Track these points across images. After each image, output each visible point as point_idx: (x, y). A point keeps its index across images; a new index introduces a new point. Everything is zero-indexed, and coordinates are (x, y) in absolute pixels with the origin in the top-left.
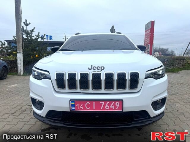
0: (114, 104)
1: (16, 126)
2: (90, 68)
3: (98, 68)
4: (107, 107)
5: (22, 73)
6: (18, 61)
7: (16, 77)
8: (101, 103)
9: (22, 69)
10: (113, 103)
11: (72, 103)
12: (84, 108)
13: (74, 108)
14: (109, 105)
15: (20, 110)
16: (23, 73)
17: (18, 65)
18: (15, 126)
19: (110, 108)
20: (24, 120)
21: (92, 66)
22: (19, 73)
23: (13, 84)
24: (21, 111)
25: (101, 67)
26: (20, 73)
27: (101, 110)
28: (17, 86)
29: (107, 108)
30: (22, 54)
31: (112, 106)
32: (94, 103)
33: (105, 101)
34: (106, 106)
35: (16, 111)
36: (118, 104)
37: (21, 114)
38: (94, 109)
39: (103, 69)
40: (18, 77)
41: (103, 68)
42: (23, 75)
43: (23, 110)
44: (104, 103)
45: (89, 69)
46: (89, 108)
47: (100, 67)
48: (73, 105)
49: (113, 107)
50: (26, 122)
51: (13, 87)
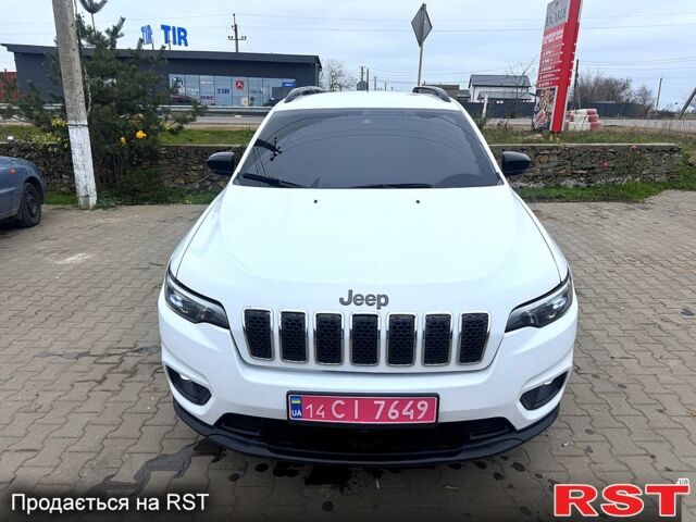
0: (414, 407)
1: (119, 431)
2: (346, 300)
3: (370, 300)
4: (394, 414)
5: (93, 200)
6: (73, 157)
7: (74, 213)
8: (376, 402)
9: (92, 185)
10: (411, 402)
11: (294, 402)
12: (329, 414)
13: (299, 413)
14: (400, 407)
15: (120, 370)
16: (96, 198)
17: (77, 172)
18: (117, 428)
19: (401, 417)
20: (139, 408)
21: (351, 292)
22: (82, 201)
23: (70, 252)
24: (123, 372)
25: (380, 297)
26: (87, 202)
27: (377, 420)
28: (88, 260)
29: (393, 417)
30: (86, 130)
31: (409, 410)
32: (356, 402)
33: (389, 397)
34: (392, 410)
35: (109, 371)
36: (423, 406)
37: (128, 386)
38: (356, 417)
39: (385, 304)
40: (80, 213)
41: (383, 300)
42: (96, 207)
43: (129, 368)
44: (383, 402)
45: (341, 300)
46: (343, 415)
47: (376, 295)
48: (295, 407)
49: (411, 413)
50: (149, 416)
51: (76, 267)
